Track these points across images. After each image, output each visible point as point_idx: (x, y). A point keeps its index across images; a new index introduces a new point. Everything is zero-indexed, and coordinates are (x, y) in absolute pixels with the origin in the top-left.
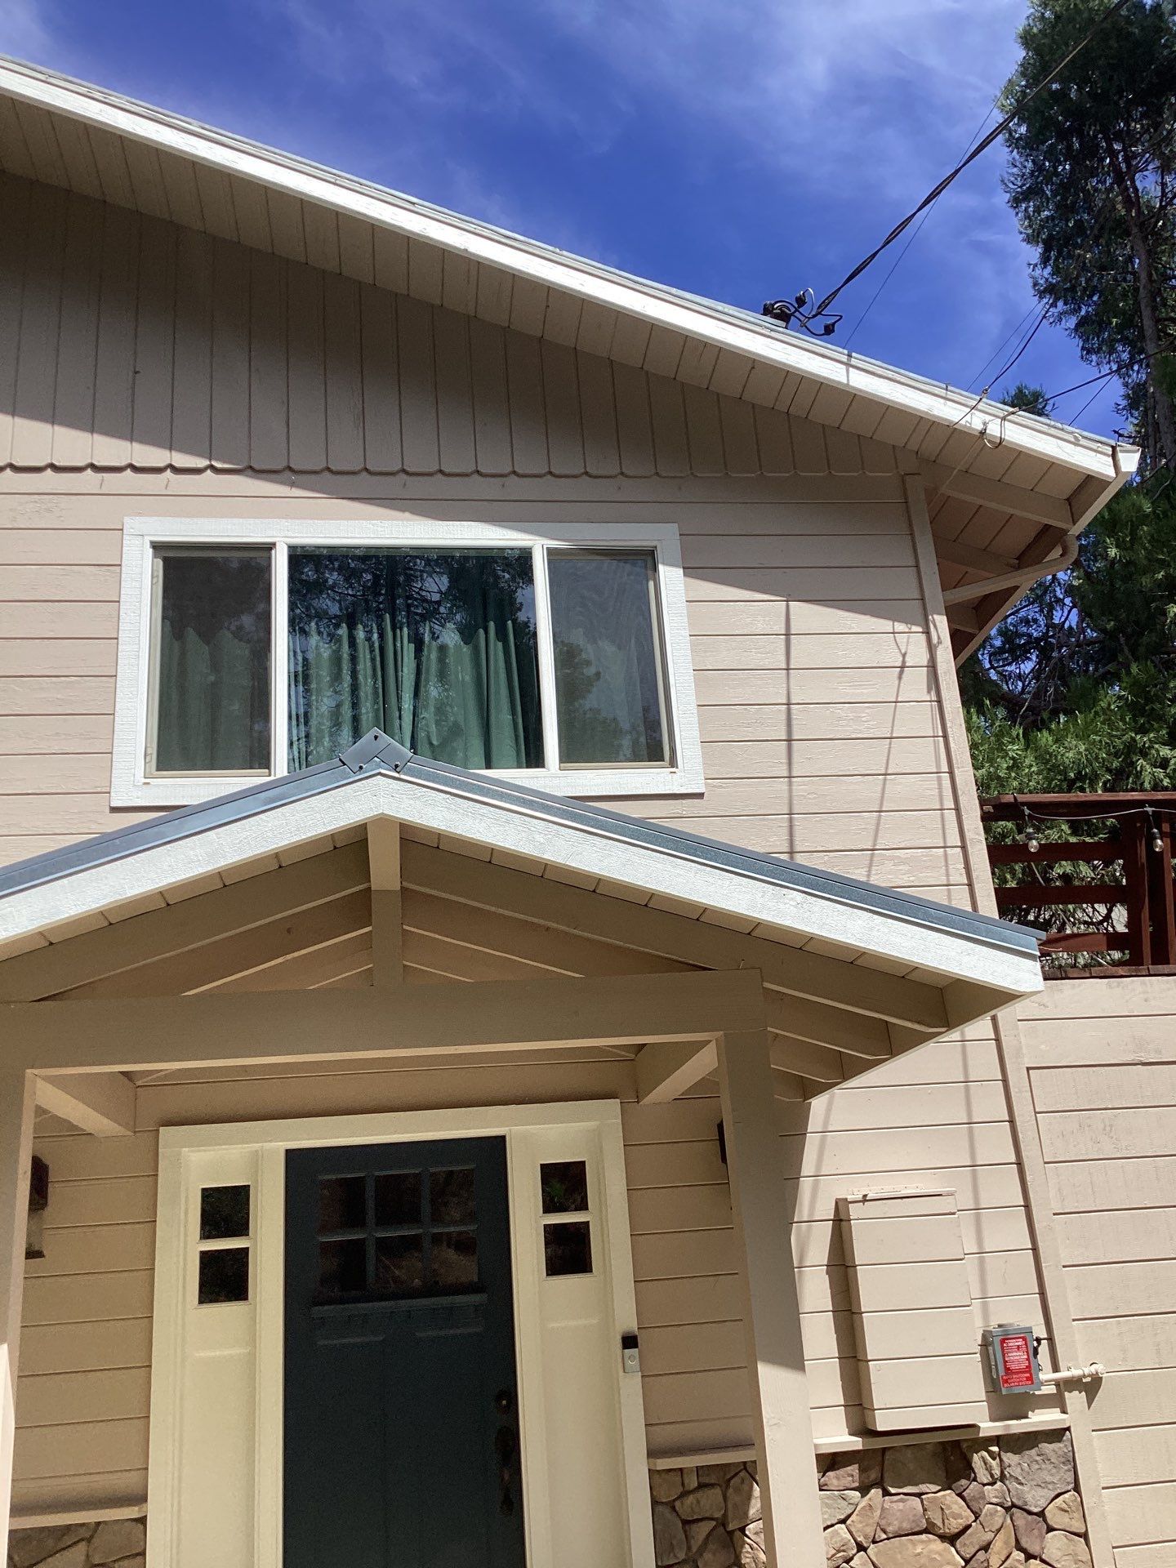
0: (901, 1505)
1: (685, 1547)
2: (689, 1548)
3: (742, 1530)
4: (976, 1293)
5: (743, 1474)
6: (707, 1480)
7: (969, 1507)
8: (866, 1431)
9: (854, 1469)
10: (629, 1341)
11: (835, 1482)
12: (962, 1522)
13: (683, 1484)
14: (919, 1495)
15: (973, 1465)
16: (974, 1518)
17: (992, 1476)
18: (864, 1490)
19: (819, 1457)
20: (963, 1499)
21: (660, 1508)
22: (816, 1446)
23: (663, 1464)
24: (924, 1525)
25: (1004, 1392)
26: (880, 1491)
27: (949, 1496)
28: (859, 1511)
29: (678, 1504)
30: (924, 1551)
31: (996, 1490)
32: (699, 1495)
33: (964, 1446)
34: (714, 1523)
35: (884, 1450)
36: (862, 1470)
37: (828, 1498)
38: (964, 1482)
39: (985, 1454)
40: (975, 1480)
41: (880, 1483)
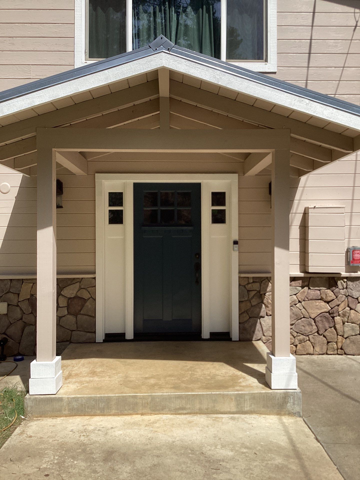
0: (313, 292)
1: (247, 297)
2: (249, 297)
3: (265, 294)
4: (347, 237)
5: (266, 280)
6: (255, 280)
7: (334, 294)
8: (306, 272)
9: (300, 282)
10: (235, 243)
11: (294, 284)
12: (332, 298)
13: (248, 281)
14: (320, 290)
15: (338, 284)
16: (335, 297)
17: (343, 287)
18: (303, 287)
19: (290, 277)
20: (333, 292)
21: (241, 287)
22: (290, 275)
23: (243, 275)
24: (320, 298)
25: (351, 265)
26: (307, 288)
27: (329, 291)
28: (301, 293)
29: (246, 286)
30: (319, 305)
31: (344, 291)
32: (253, 284)
33: (336, 279)
34: (256, 292)
35: (310, 278)
36: (302, 282)
37: (291, 288)
38: (334, 288)
39: (342, 281)
40: (338, 288)
41: (308, 286)
